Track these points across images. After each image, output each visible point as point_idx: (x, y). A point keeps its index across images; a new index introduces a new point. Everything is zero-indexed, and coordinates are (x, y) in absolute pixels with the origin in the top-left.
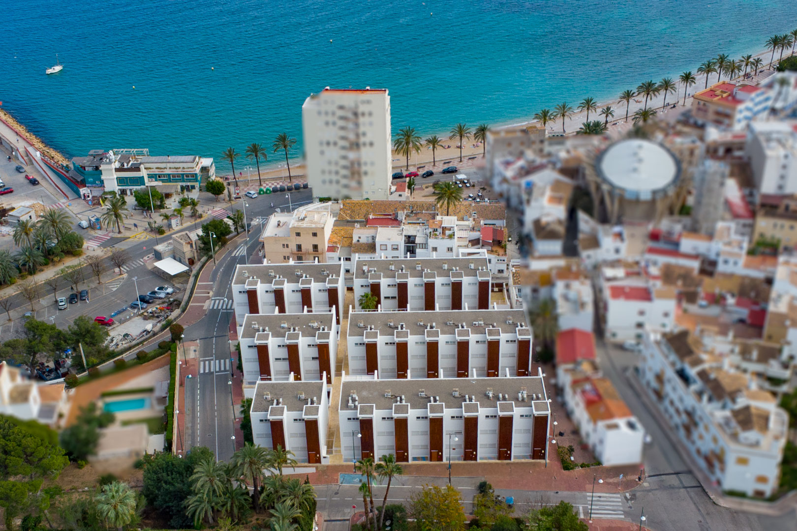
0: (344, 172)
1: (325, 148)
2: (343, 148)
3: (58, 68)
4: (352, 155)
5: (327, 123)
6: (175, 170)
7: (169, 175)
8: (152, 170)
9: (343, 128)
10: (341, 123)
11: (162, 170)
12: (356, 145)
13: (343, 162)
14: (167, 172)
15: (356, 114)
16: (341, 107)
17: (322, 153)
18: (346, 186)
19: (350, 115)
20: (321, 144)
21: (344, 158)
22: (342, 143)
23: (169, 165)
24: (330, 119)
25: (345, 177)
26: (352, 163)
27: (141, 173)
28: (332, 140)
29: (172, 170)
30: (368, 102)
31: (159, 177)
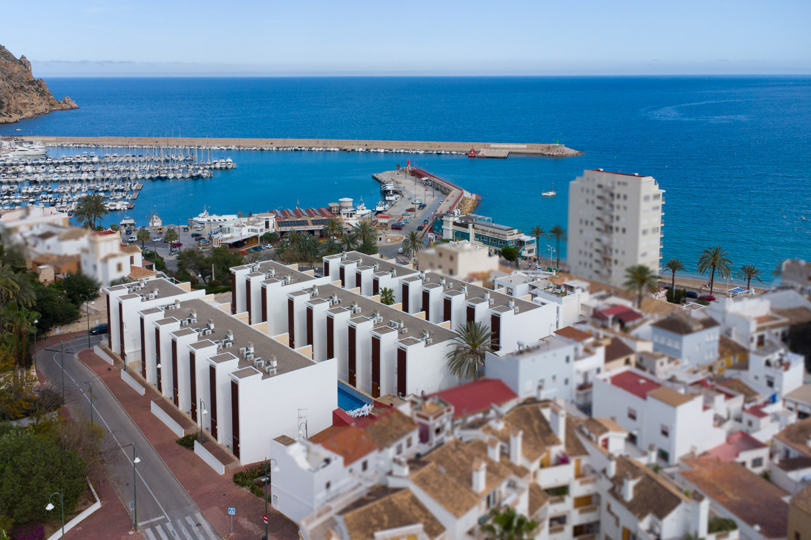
0: (597, 256)
1: (583, 226)
2: (598, 230)
3: (551, 193)
4: (605, 239)
5: (587, 201)
6: (492, 234)
7: (489, 237)
8: (478, 231)
9: (599, 208)
10: (598, 203)
11: (484, 232)
12: (609, 229)
13: (597, 245)
14: (488, 235)
15: (612, 195)
16: (600, 186)
17: (581, 231)
18: (597, 272)
19: (607, 196)
20: (581, 221)
21: (598, 240)
22: (598, 224)
23: (490, 229)
24: (591, 197)
25: (597, 261)
26: (605, 247)
27: (468, 230)
28: (590, 220)
29: (491, 234)
30: (625, 184)
31: (482, 238)
